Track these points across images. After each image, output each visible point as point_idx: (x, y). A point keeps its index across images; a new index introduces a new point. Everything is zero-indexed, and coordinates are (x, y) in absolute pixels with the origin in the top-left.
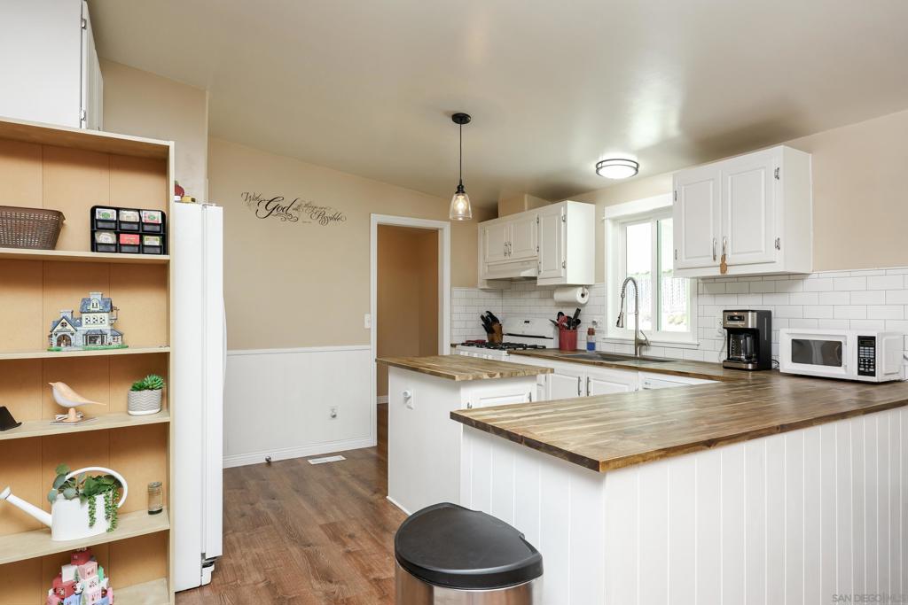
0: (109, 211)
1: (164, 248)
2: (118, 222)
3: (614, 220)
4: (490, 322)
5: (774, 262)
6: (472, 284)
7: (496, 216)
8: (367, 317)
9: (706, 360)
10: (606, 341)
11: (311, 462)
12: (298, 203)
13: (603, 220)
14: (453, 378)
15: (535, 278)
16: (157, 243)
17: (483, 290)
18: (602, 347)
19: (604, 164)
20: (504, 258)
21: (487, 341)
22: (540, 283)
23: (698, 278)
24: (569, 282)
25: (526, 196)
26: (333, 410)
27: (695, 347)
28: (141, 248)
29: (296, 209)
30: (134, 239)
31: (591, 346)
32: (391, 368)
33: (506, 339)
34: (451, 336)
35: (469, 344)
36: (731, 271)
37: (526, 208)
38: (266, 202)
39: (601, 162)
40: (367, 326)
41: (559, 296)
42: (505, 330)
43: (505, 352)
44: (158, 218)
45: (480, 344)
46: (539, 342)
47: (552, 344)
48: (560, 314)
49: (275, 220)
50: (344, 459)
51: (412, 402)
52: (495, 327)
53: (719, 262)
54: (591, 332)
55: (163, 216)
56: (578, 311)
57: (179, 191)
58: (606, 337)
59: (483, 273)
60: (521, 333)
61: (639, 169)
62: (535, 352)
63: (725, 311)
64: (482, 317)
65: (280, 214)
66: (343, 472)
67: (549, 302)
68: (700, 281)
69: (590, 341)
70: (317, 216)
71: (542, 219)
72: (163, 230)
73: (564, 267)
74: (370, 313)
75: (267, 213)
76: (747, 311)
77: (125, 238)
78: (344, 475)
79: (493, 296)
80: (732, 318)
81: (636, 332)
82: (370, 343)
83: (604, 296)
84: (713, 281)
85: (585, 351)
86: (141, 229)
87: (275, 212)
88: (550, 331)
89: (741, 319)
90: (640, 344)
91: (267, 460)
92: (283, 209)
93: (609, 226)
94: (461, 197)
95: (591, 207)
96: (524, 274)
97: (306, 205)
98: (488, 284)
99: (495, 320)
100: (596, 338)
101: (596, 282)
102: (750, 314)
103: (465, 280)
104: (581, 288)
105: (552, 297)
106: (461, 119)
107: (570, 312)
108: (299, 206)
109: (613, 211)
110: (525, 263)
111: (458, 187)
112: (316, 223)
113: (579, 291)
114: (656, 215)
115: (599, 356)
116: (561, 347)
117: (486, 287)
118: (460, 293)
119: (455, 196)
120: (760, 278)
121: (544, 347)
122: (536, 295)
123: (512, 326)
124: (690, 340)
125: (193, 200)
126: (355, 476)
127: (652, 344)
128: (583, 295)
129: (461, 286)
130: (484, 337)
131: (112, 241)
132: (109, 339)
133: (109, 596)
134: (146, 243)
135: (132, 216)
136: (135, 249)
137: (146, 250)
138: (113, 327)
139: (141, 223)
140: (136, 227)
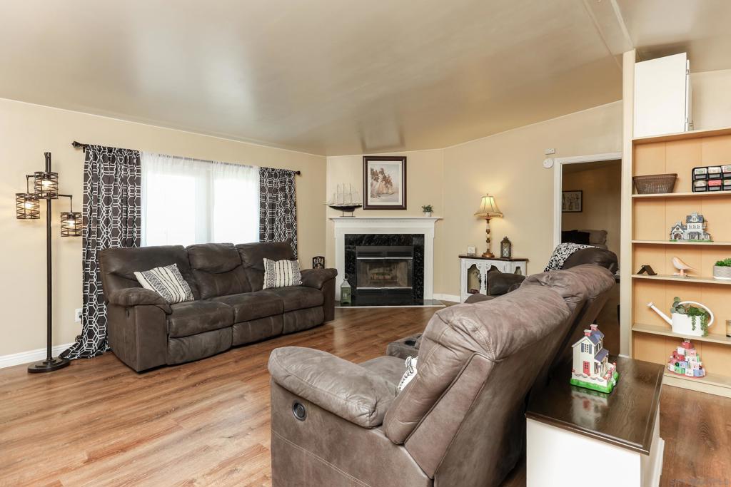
0: (702, 169)
2: (708, 175)
30: (718, 182)
77: (711, 183)
86: (722, 176)
131: (704, 185)
132: (702, 236)
133: (703, 370)
134: (725, 184)
135: (717, 170)
136: (718, 188)
137: (725, 188)
138: (705, 230)
139: (722, 174)
140: (719, 176)
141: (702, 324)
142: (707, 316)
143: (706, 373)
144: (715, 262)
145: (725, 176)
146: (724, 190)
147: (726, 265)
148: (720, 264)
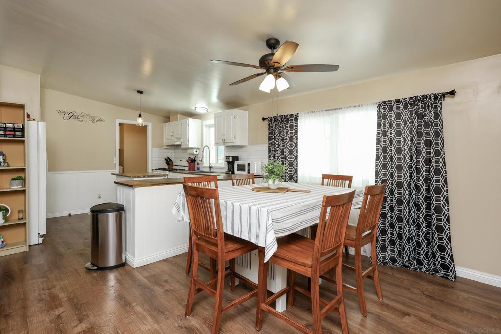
0: (2, 124)
1: (23, 136)
2: (6, 128)
3: (206, 126)
4: (168, 161)
5: (234, 142)
6: (161, 146)
7: (169, 122)
8: (114, 159)
13: (203, 126)
15: (181, 145)
16: (20, 134)
17: (165, 149)
18: (201, 169)
21: (167, 168)
22: (182, 147)
24: (190, 147)
25: (178, 115)
28: (14, 136)
30: (12, 133)
31: (198, 169)
33: (174, 167)
34: (152, 166)
35: (159, 169)
36: (226, 145)
37: (178, 119)
39: (196, 107)
42: (174, 164)
44: (21, 126)
45: (164, 169)
46: (184, 168)
47: (187, 169)
48: (190, 158)
49: (72, 121)
52: (170, 163)
54: (199, 164)
55: (23, 125)
56: (195, 157)
57: (28, 116)
58: (203, 165)
60: (178, 165)
61: (209, 110)
62: (180, 171)
63: (226, 156)
64: (166, 159)
67: (186, 154)
69: (198, 167)
71: (182, 124)
72: (23, 130)
73: (189, 142)
74: (116, 157)
77: (8, 133)
80: (227, 159)
81: (210, 164)
85: (196, 171)
86: (14, 130)
88: (187, 164)
90: (210, 168)
93: (204, 128)
94: (140, 119)
95: (199, 121)
96: (176, 143)
99: (170, 160)
100: (200, 166)
101: (200, 147)
102: (231, 157)
105: (186, 152)
106: (140, 92)
107: (193, 157)
110: (177, 139)
112: (91, 123)
113: (195, 150)
116: (189, 170)
117: (167, 148)
118: (156, 150)
119: (138, 118)
121: (184, 170)
123: (177, 162)
125: (34, 120)
127: (214, 167)
129: (157, 147)
131: (3, 133)
132: (3, 164)
133: (5, 243)
134: (16, 134)
135: (11, 126)
136: (12, 136)
137: (16, 136)
138: (5, 160)
139: (14, 128)
140: (12, 129)
141: (3, 215)
142: (7, 210)
143: (6, 244)
144: (11, 178)
145: (16, 129)
146: (15, 137)
147: (17, 180)
148: (14, 179)
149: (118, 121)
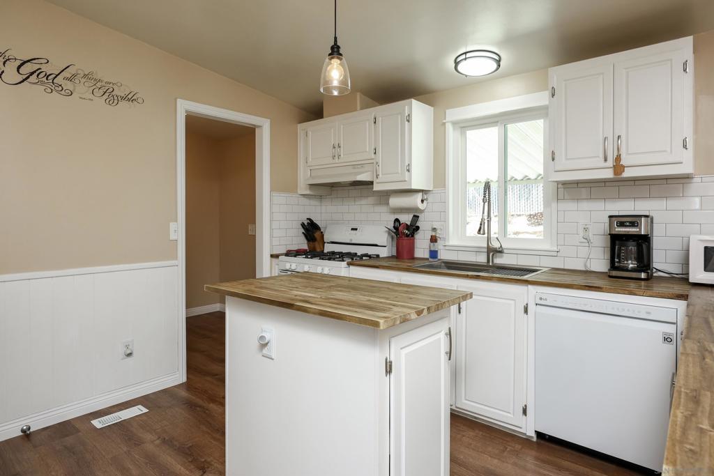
3: (454, 123)
4: (311, 230)
5: (682, 163)
6: (291, 189)
7: (321, 117)
8: (172, 226)
9: (566, 268)
10: (447, 248)
11: (97, 423)
12: (71, 70)
13: (444, 124)
14: (376, 324)
15: (372, 183)
17: (304, 195)
18: (444, 255)
19: (468, 55)
20: (331, 161)
21: (306, 249)
22: (376, 187)
23: (558, 182)
24: (413, 187)
25: (358, 95)
26: (127, 347)
27: (555, 254)
29: (69, 79)
31: (434, 254)
32: (228, 298)
33: (328, 248)
34: (272, 246)
36: (628, 173)
37: (359, 108)
38: (18, 63)
39: (465, 53)
40: (173, 236)
41: (395, 201)
42: (327, 238)
43: (344, 264)
46: (372, 251)
47: (386, 252)
48: (397, 220)
50: (145, 410)
51: (273, 350)
52: (317, 235)
53: (610, 163)
54: (434, 240)
56: (416, 218)
58: (447, 244)
59: (304, 178)
60: (348, 242)
61: (501, 63)
63: (610, 217)
64: (303, 225)
65: (43, 83)
66: (148, 437)
67: (384, 209)
68: (560, 186)
69: (432, 249)
70: (101, 92)
71: (379, 120)
73: (408, 171)
74: (176, 220)
75: (20, 78)
76: (641, 216)
78: (151, 442)
79: (314, 202)
80: (622, 224)
81: (489, 239)
82: (176, 258)
83: (444, 202)
84: (576, 186)
85: (428, 259)
87: (33, 78)
88: (385, 239)
89: (633, 224)
90: (493, 252)
91: (23, 431)
92: (47, 77)
94: (335, 62)
95: (430, 109)
96: (356, 178)
97: (85, 76)
98: (310, 189)
99: (317, 228)
100: (439, 246)
101: (434, 188)
102: (643, 219)
103: (284, 185)
104: (421, 194)
105: (388, 204)
107: (406, 219)
108: (74, 76)
109: (454, 114)
110: (359, 166)
111: (332, 48)
112: (100, 102)
113: (420, 197)
114: (503, 119)
115: (443, 264)
117: (308, 192)
118: (280, 198)
119: (327, 60)
120: (632, 183)
121: (378, 256)
122: (371, 200)
123: (336, 234)
124: (547, 246)
126: (167, 442)
127: (505, 251)
128: (422, 201)
130: (304, 245)
149: (184, 107)
